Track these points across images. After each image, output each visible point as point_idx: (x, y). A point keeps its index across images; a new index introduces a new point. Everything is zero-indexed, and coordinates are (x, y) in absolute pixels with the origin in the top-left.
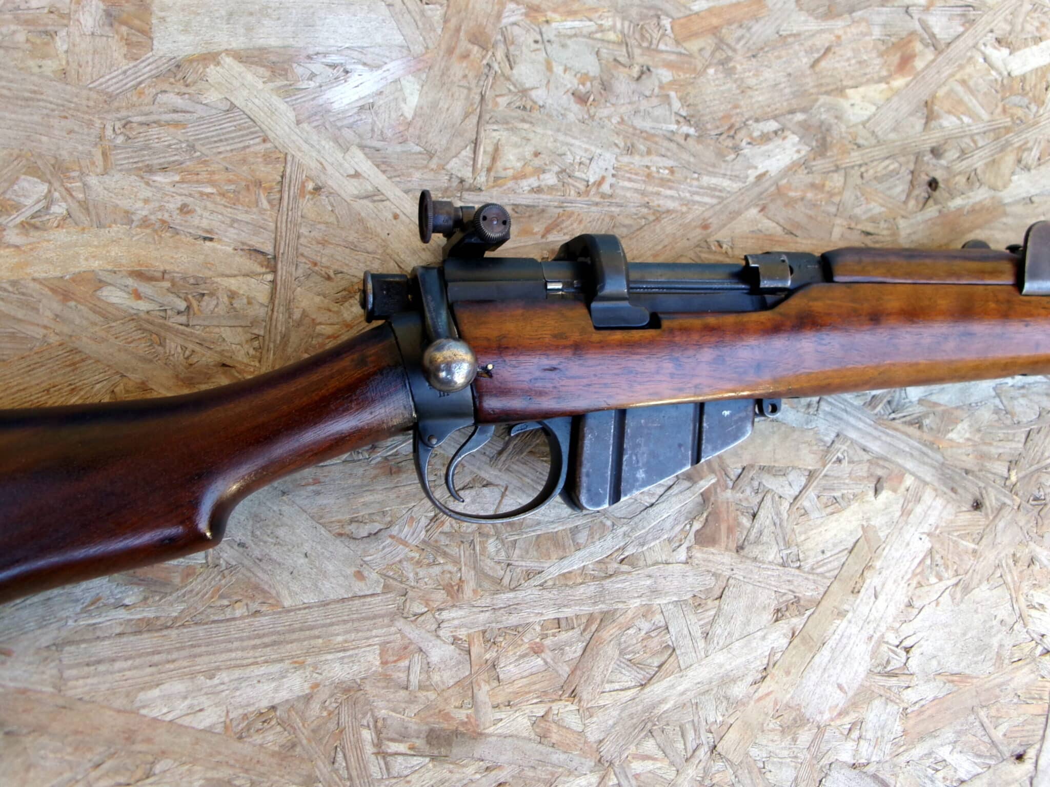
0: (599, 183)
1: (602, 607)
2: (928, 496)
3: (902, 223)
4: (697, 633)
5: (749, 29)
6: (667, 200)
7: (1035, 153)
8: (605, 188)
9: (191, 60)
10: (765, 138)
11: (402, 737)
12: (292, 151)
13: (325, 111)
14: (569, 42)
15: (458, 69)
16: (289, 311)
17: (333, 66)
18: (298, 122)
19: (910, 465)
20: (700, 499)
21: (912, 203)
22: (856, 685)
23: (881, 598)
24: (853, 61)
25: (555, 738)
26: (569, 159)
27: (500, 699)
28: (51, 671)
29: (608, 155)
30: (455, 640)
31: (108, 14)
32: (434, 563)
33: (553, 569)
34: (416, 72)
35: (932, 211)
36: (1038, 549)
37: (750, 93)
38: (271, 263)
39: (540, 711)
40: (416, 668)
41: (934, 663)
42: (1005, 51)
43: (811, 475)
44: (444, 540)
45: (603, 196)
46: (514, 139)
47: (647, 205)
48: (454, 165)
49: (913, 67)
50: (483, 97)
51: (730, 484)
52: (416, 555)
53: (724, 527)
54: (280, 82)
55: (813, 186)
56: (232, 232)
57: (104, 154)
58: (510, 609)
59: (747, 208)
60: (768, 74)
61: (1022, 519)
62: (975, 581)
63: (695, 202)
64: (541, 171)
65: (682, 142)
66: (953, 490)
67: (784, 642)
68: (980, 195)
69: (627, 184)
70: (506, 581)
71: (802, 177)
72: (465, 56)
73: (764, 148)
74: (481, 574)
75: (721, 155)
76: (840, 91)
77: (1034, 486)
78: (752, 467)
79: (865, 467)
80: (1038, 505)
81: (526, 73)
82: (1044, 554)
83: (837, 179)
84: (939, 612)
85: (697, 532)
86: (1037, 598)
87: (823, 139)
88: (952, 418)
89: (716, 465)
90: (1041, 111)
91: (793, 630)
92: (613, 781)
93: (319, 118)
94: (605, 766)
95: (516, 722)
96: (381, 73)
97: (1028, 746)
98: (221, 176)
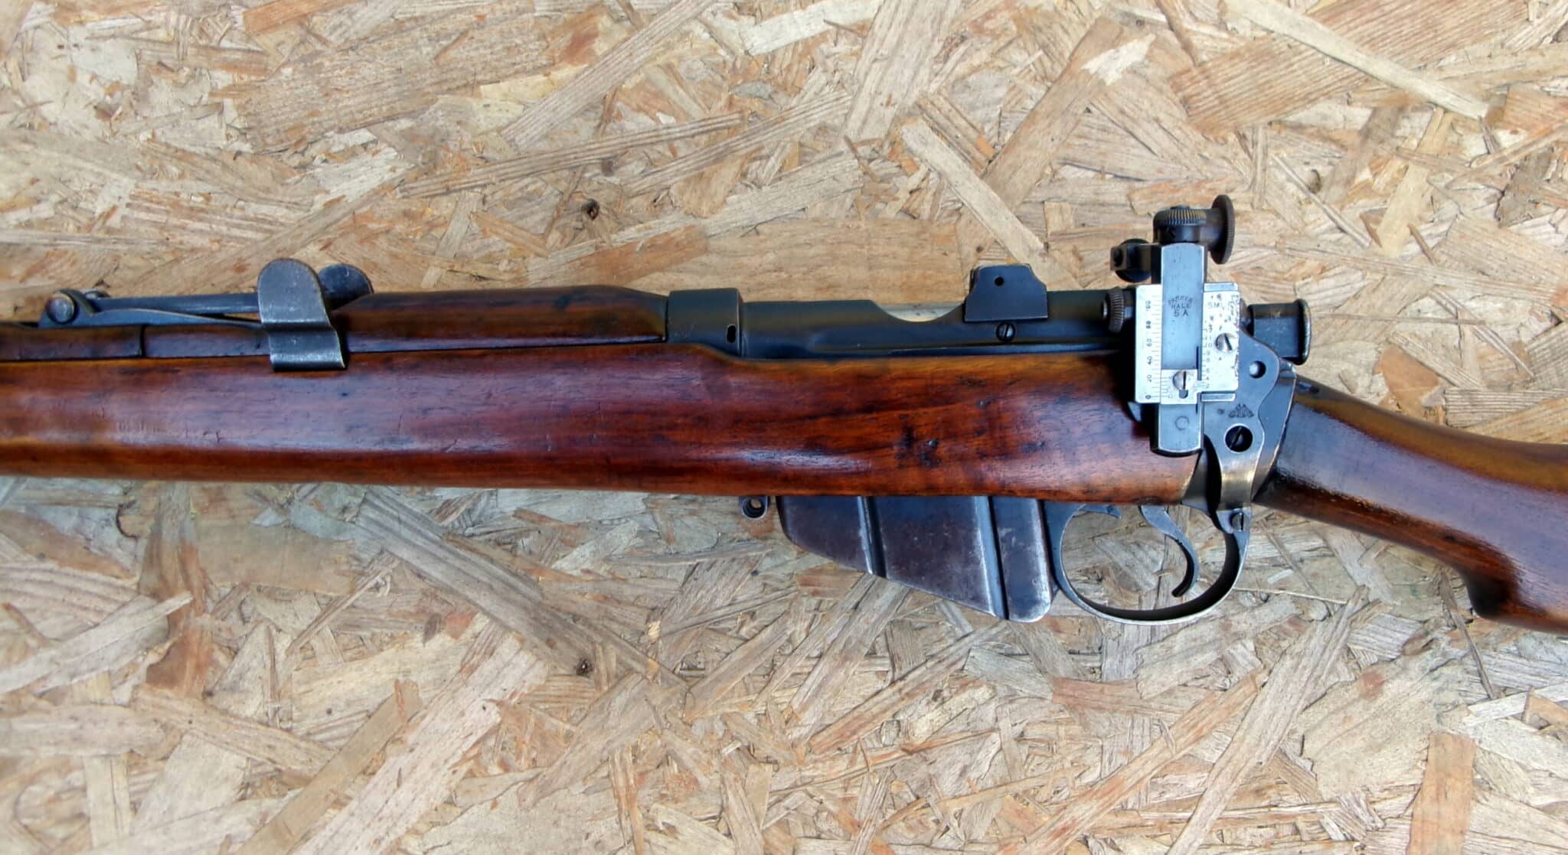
0: (107, 215)
3: (534, 263)
4: (124, 802)
5: (351, 14)
6: (195, 235)
7: (774, 163)
8: (115, 221)
10: (351, 153)
14: (102, 45)
19: (485, 601)
20: (165, 624)
21: (554, 237)
23: (406, 785)
24: (499, 47)
26: (76, 186)
29: (125, 180)
35: (585, 247)
36: (678, 743)
37: (337, 96)
42: (746, 20)
43: (330, 606)
45: (111, 231)
47: (165, 242)
49: (591, 52)
51: (211, 606)
53: (190, 664)
55: (407, 214)
59: (304, 246)
60: (368, 71)
61: (658, 697)
62: (562, 780)
63: (232, 238)
64: (35, 201)
65: (230, 161)
66: (550, 643)
67: (248, 829)
68: (669, 224)
69: (143, 215)
71: (394, 202)
73: (344, 167)
75: (280, 178)
76: (471, 87)
77: (687, 649)
78: (246, 585)
79: (415, 598)
80: (691, 675)
81: (40, 85)
82: (687, 751)
83: (445, 206)
84: (495, 816)
85: (151, 667)
86: (664, 815)
87: (435, 153)
88: (568, 537)
89: (196, 582)
90: (794, 102)
91: (265, 815)
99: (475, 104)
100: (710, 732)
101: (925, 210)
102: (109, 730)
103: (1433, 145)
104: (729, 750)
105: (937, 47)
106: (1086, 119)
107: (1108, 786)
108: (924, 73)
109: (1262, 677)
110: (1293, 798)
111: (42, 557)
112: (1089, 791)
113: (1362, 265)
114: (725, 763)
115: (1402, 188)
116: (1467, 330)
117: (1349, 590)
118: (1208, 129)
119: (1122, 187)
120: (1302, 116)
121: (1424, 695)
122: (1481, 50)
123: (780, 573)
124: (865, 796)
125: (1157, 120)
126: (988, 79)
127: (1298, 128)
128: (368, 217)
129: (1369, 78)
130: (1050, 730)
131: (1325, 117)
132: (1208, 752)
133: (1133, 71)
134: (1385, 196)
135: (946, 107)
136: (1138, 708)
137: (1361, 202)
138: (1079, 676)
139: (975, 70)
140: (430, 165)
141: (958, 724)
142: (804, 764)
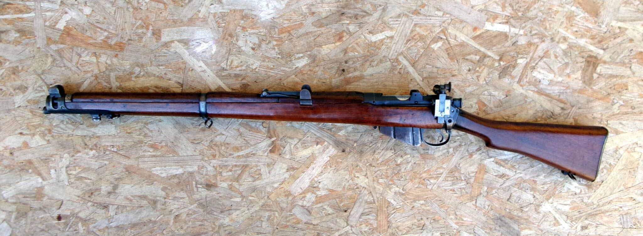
0: (255, 69)
1: (247, 164)
2: (331, 147)
3: (333, 80)
4: (267, 172)
5: (298, 31)
6: (272, 73)
7: (376, 62)
8: (257, 70)
9: (169, 42)
10: (299, 58)
11: (201, 184)
12: (188, 61)
13: (195, 53)
14: (252, 35)
15: (225, 42)
17: (197, 43)
18: (189, 55)
19: (326, 140)
20: (272, 143)
21: (337, 75)
22: (305, 188)
23: (314, 170)
24: (326, 38)
25: (233, 189)
26: (249, 63)
27: (222, 180)
28: (137, 162)
29: (258, 62)
30: (214, 167)
31: (153, 33)
32: (211, 150)
33: (236, 154)
34: (215, 43)
35: (342, 77)
36: (359, 164)
37: (296, 47)
38: (182, 85)
39: (230, 183)
40: (205, 171)
41: (326, 186)
42: (371, 35)
43: (300, 140)
44: (213, 146)
45: (256, 72)
46: (237, 59)
47: (266, 74)
48: (222, 64)
49: (343, 40)
50: (230, 49)
51: (280, 140)
52: (207, 148)
53: (277, 150)
54: (186, 47)
55: (310, 70)
56: (174, 79)
57: (151, 62)
58: (226, 161)
59: (292, 75)
60: (302, 42)
61: (356, 156)
62: (340, 169)
63: (279, 74)
64: (242, 66)
65: (277, 59)
66: (338, 147)
67: (288, 176)
68: (357, 73)
69: (262, 69)
70: (225, 156)
71: (307, 68)
72: (227, 39)
73: (298, 61)
74: (220, 153)
75: (287, 63)
76: (321, 46)
77: (361, 148)
78: (285, 136)
79: (314, 139)
80: (361, 153)
81: (241, 43)
82: (361, 165)
83: (317, 69)
84: (329, 175)
85: (270, 150)
86: (357, 175)
87: (315, 59)
88: (340, 129)
89: (276, 135)
90: (379, 51)
91: (291, 174)
92: (245, 200)
93: (194, 54)
94: (243, 197)
95: (225, 185)
96: (208, 44)
97: (349, 209)
98: (173, 67)
99: (322, 50)
100: (364, 161)
101: (402, 72)
102: (264, 160)
103: (490, 63)
104: (368, 164)
105: (405, 41)
106: (431, 56)
107: (429, 171)
108: (403, 47)
109: (454, 154)
110: (457, 173)
111: (250, 131)
112: (425, 172)
113: (476, 85)
114: (367, 167)
115: (484, 71)
116: (492, 97)
117: (468, 141)
118: (452, 59)
119: (437, 69)
120: (468, 57)
121: (479, 157)
122: (499, 46)
123: (376, 136)
124: (389, 172)
125: (443, 57)
126: (414, 48)
127: (467, 59)
128: (304, 70)
129: (480, 51)
130: (419, 162)
131: (472, 58)
132: (444, 166)
133: (439, 47)
134: (481, 73)
135: (406, 53)
136: (434, 159)
137: (477, 74)
138: (424, 153)
139: (412, 46)
140: (314, 61)
141: (405, 161)
142: (379, 167)
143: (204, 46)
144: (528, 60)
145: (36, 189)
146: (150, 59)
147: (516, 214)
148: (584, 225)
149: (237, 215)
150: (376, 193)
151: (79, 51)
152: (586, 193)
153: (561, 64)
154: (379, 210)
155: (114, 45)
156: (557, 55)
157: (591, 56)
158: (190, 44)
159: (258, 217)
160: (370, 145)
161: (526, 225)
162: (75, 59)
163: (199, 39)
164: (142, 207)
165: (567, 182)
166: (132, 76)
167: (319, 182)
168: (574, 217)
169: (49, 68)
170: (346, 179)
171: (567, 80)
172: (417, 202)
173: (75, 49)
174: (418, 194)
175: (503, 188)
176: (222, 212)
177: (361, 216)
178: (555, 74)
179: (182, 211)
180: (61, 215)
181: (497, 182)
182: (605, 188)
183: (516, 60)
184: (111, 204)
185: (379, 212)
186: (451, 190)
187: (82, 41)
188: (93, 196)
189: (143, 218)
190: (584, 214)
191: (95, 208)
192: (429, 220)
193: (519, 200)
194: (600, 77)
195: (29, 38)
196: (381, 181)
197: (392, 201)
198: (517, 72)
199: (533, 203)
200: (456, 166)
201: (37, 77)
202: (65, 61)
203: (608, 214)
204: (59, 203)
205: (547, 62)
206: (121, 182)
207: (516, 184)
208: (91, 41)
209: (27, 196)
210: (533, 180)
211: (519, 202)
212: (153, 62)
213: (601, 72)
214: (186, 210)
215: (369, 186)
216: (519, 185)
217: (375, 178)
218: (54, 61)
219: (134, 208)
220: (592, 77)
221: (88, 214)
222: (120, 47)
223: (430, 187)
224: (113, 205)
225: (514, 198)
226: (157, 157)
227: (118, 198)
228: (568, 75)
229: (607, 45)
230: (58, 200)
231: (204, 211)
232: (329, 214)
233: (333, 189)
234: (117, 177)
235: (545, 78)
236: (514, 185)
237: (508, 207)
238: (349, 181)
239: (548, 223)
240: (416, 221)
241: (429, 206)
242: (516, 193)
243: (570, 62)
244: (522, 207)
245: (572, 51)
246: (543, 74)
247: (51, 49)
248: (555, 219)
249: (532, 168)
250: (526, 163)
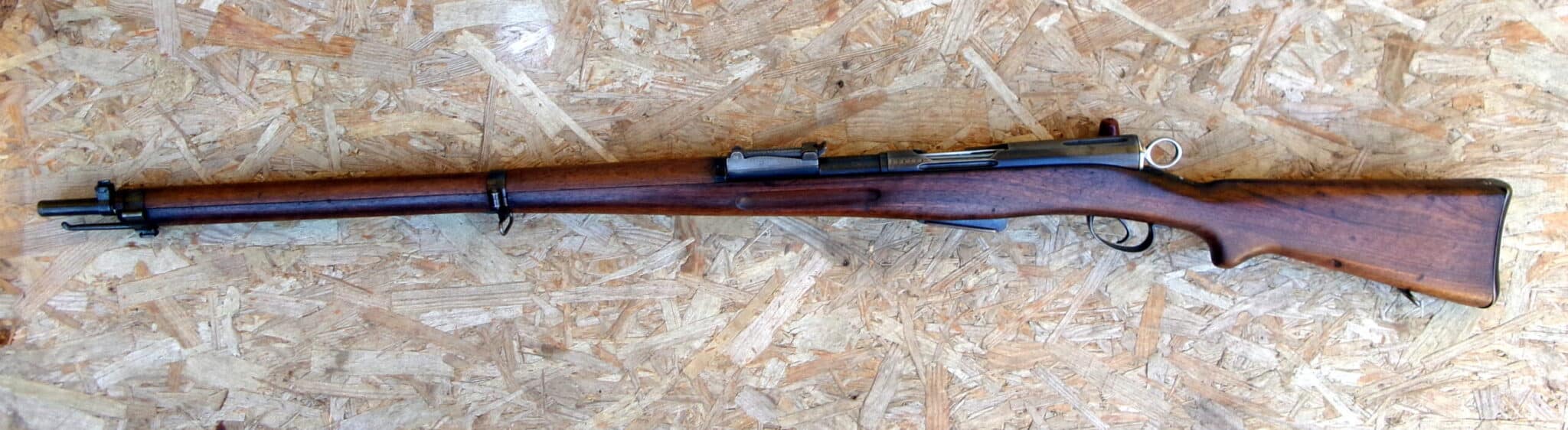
0: (644, 86)
1: (631, 297)
3: (818, 106)
4: (678, 314)
6: (681, 94)
7: (912, 64)
8: (647, 89)
9: (449, 33)
10: (741, 60)
11: (531, 346)
12: (493, 74)
13: (509, 55)
14: (633, 12)
15: (575, 30)
16: (489, 151)
17: (514, 32)
18: (497, 60)
19: (807, 238)
20: (685, 249)
21: (826, 95)
22: (763, 349)
23: (782, 307)
24: (798, 14)
25: (602, 355)
26: (629, 74)
27: (576, 335)
28: (387, 301)
29: (650, 72)
30: (558, 306)
31: (415, 14)
32: (550, 270)
33: (607, 277)
34: (553, 32)
35: (838, 100)
37: (733, 35)
38: (482, 129)
39: (595, 342)
40: (538, 317)
41: (810, 344)
42: (900, 3)
43: (748, 241)
44: (554, 260)
45: (646, 93)
46: (602, 64)
47: (669, 97)
48: (570, 79)
49: (836, 16)
50: (587, 45)
51: (702, 242)
52: (541, 265)
53: (696, 264)
54: (489, 42)
55: (766, 85)
56: (465, 114)
57: (412, 79)
58: (584, 294)
59: (725, 98)
60: (745, 23)
61: (874, 273)
62: (840, 303)
63: (695, 96)
64: (614, 80)
65: (692, 63)
66: (833, 254)
67: (724, 323)
68: (871, 90)
69: (660, 87)
70: (583, 281)
71: (760, 81)
72: (579, 23)
73: (739, 65)
74: (570, 275)
75: (713, 70)
76: (788, 31)
77: (884, 256)
78: (715, 234)
79: (780, 238)
80: (886, 266)
81: (609, 30)
82: (885, 293)
83: (781, 82)
84: (816, 317)
85: (682, 266)
86: (878, 316)
87: (775, 60)
89: (696, 233)
90: (919, 38)
91: (730, 318)
92: (629, 378)
93: (506, 58)
94: (624, 371)
95: (584, 346)
96: (536, 34)
97: (861, 392)
98: (461, 87)
99: (791, 39)
101: (972, 84)
102: (668, 290)
103: (1168, 58)
104: (901, 292)
105: (977, 15)
106: (1036, 47)
107: (1037, 304)
108: (972, 27)
109: (1094, 264)
110: (1101, 306)
111: (635, 225)
112: (1030, 305)
113: (1138, 107)
114: (899, 297)
115: (1155, 76)
116: (1176, 133)
118: (1083, 51)
119: (1049, 74)
120: (1119, 46)
121: (1150, 270)
122: (1190, 19)
123: (919, 228)
124: (950, 307)
125: (1063, 48)
126: (997, 28)
127: (1117, 51)
128: (751, 87)
129: (1145, 31)
130: (1017, 284)
131: (1128, 47)
133: (1054, 26)
134: (1149, 80)
135: (980, 40)
136: (1049, 275)
137: (1139, 82)
138: (1027, 265)
139: (992, 25)
140: (773, 65)
141: (985, 282)
142: (927, 297)
143: (529, 40)
144: (1256, 47)
145: (168, 367)
146: (411, 71)
147: (1236, 394)
148: (1391, 414)
149: (614, 413)
150: (922, 356)
151: (253, 61)
152: (1395, 344)
153: (1329, 56)
154: (929, 394)
155: (331, 43)
156: (1321, 34)
157: (1397, 36)
158: (498, 35)
159: (661, 416)
160: (905, 249)
161: (1260, 417)
162: (246, 76)
163: (517, 25)
164: (402, 399)
165: (1350, 320)
166: (371, 110)
167: (794, 335)
168: (1369, 399)
169: (189, 99)
170: (854, 327)
171: (1344, 89)
172: (1015, 373)
173: (245, 54)
174: (1014, 355)
175: (1206, 338)
176: (578, 407)
177: (888, 407)
178: (1316, 77)
179: (492, 406)
180: (224, 423)
181: (1194, 324)
182: (1439, 330)
183: (1227, 49)
184: (334, 396)
185: (929, 398)
186: (1090, 344)
187: (259, 37)
188: (293, 379)
189: (404, 425)
190: (1391, 390)
191: (298, 405)
192: (1043, 412)
193: (1243, 364)
194: (1419, 80)
195: (143, 34)
196: (931, 327)
197: (958, 373)
198: (1229, 76)
199: (1275, 370)
200: (1099, 292)
201: (164, 119)
202: (223, 83)
203: (1445, 389)
204: (220, 396)
205: (1296, 51)
206: (354, 346)
207: (1235, 328)
208: (280, 36)
209: (150, 382)
210: (1275, 318)
211: (1244, 367)
212: (418, 80)
213: (1420, 70)
214: (499, 404)
215: (905, 340)
216: (1243, 328)
217: (918, 323)
218: (198, 83)
219: (385, 403)
220: (1402, 81)
221: (283, 419)
222: (344, 47)
223: (1041, 339)
224: (338, 397)
225: (1231, 360)
226: (432, 288)
227: (349, 382)
228: (1348, 80)
229: (1433, 8)
230: (216, 390)
231: (539, 406)
232: (818, 405)
233: (826, 348)
234: (346, 335)
235: (1294, 86)
236: (1230, 330)
237: (1218, 378)
238: (859, 331)
239: (1311, 413)
240: (1012, 415)
241: (1040, 381)
242: (1236, 347)
243: (1351, 49)
244: (1250, 379)
245: (1353, 24)
246: (1290, 78)
247: (191, 56)
248: (1326, 402)
249: (1273, 291)
250: (1257, 280)
